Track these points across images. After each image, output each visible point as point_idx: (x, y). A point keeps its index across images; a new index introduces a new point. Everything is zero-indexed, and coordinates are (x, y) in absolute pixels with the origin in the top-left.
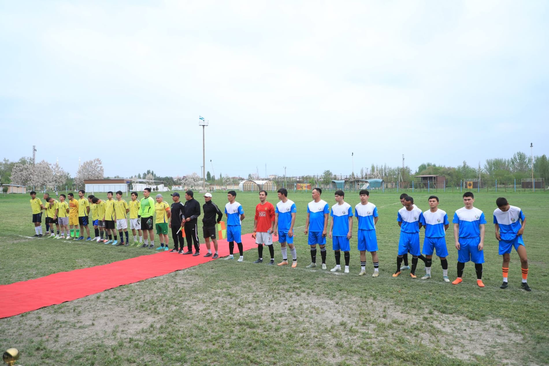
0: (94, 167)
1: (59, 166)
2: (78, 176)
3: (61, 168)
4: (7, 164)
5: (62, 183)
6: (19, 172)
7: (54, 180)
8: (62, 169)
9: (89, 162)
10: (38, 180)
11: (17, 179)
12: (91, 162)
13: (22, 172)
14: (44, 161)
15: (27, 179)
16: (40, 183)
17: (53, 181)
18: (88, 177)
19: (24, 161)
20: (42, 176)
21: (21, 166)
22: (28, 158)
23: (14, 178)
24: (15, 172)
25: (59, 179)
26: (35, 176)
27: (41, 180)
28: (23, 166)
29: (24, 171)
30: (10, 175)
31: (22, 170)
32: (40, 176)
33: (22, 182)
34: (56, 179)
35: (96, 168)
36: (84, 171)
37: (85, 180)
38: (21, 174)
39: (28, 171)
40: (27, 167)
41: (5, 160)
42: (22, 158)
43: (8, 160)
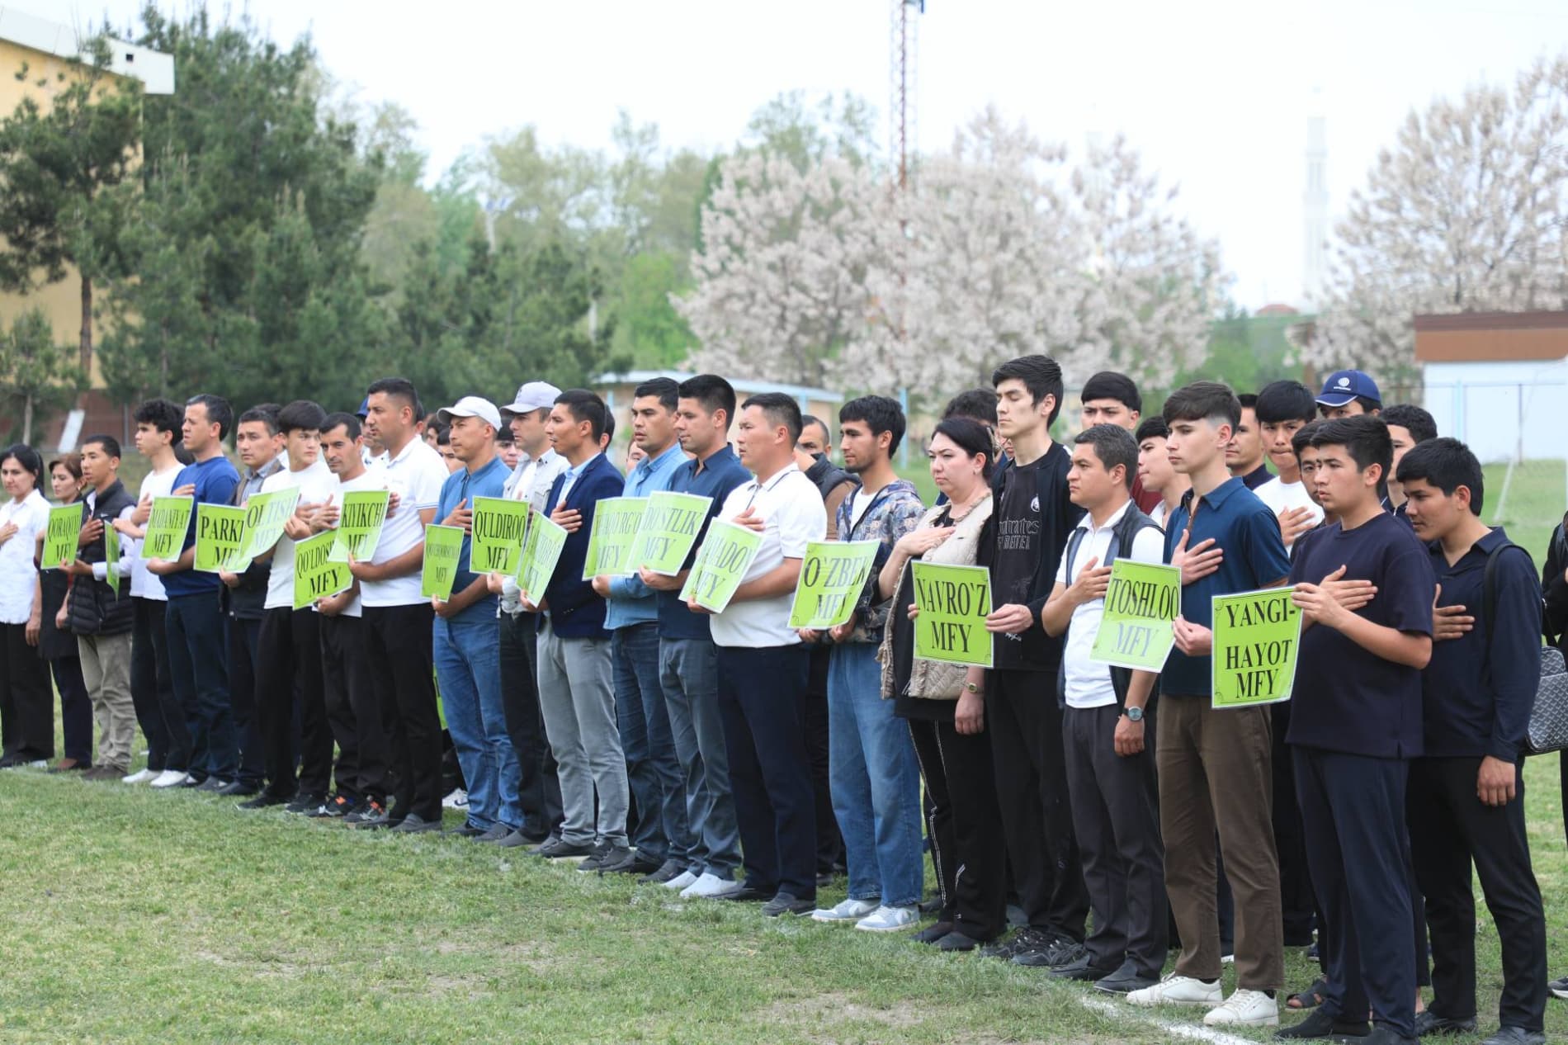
0: (1519, 162)
1: (1143, 173)
2: (1346, 272)
3: (1161, 190)
4: (645, 173)
5: (1178, 353)
6: (761, 244)
7: (1095, 320)
8: (1173, 194)
9: (1458, 103)
10: (941, 327)
11: (746, 322)
12: (1491, 109)
13: (787, 248)
14: (991, 120)
15: (835, 322)
16: (962, 359)
17: (1083, 339)
18: (1450, 283)
19: (794, 132)
20: (985, 284)
21: (781, 185)
22: (829, 101)
23: (719, 305)
24: (728, 240)
25: (1145, 315)
26: (915, 283)
27: (973, 327)
28: (794, 179)
29: (812, 233)
30: (680, 279)
31: (786, 230)
32: (965, 284)
33: (792, 348)
34: (1113, 312)
35: (1539, 174)
36: (1410, 211)
37: (1425, 323)
38: (781, 267)
39: (840, 233)
40: (836, 185)
41: (627, 133)
42: (778, 105)
43: (649, 135)
